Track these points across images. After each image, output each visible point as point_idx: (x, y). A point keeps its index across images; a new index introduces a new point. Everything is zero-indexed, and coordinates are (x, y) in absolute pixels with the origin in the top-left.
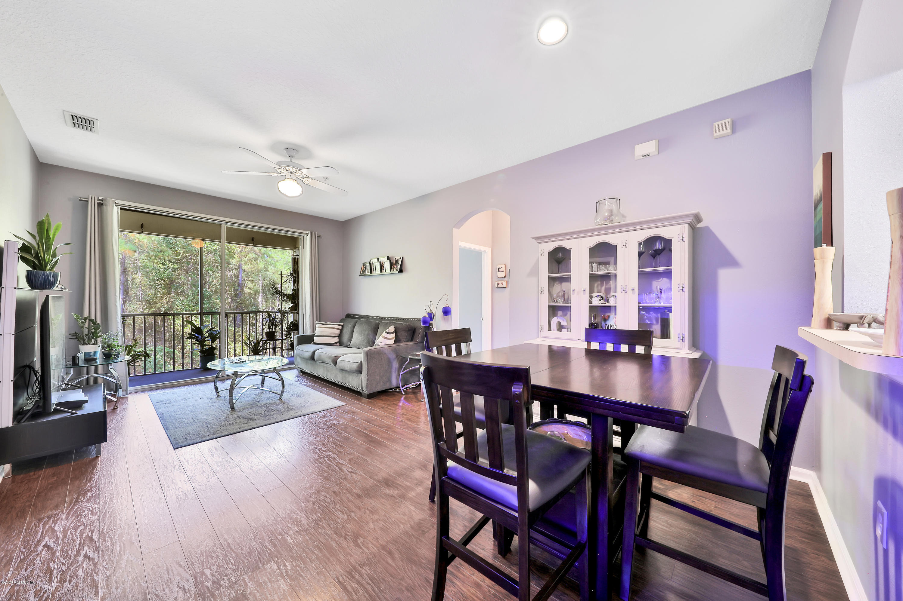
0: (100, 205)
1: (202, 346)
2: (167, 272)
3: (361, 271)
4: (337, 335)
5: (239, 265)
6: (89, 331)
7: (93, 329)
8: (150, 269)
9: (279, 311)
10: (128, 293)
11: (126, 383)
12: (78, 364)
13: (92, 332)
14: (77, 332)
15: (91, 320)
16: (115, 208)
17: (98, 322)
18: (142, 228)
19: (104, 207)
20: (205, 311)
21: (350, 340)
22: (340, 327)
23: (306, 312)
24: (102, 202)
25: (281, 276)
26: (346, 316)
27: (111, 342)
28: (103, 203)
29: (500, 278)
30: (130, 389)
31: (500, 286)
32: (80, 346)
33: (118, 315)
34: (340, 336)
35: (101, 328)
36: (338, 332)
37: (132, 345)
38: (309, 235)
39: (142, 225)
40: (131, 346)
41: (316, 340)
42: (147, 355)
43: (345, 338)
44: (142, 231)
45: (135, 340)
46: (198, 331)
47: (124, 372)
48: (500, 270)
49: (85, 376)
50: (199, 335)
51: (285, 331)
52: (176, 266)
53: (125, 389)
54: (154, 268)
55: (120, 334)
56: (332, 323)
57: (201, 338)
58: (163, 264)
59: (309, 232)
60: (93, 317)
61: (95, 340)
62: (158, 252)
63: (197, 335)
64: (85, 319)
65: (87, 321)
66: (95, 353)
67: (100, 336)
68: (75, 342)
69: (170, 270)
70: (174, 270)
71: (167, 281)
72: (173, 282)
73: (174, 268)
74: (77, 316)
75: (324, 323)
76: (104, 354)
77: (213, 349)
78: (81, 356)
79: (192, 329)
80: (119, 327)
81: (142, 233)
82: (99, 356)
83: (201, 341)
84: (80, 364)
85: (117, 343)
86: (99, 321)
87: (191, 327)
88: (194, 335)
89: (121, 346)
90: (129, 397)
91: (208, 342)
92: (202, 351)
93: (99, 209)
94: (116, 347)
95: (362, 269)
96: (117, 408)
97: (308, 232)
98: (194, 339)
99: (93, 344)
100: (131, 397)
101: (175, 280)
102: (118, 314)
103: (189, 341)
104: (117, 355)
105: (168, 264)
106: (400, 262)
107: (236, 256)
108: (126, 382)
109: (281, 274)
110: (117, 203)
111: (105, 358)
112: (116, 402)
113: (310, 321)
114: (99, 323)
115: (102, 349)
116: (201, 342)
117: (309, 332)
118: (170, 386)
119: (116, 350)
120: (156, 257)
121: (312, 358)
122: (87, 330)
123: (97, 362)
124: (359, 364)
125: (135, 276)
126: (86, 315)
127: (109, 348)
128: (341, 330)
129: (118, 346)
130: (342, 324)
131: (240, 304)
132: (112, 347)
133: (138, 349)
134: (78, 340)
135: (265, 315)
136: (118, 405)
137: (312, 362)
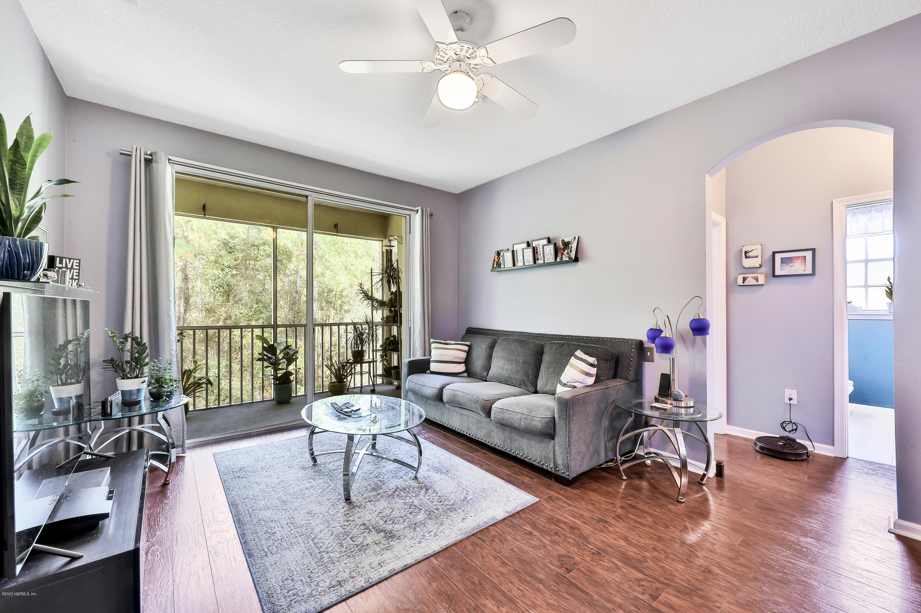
0: (148, 162)
1: (276, 370)
2: (226, 279)
3: (494, 264)
4: (463, 361)
5: (297, 270)
6: (132, 356)
7: (137, 352)
8: (209, 276)
9: (367, 323)
10: (189, 301)
11: (183, 435)
12: (111, 414)
13: (135, 357)
14: (114, 358)
15: (134, 339)
16: (169, 167)
17: (143, 342)
18: (204, 210)
19: (154, 164)
20: (279, 323)
21: (488, 368)
22: (466, 348)
23: (415, 324)
24: (151, 157)
25: (372, 274)
26: (467, 331)
27: (160, 375)
28: (152, 159)
29: (749, 268)
30: (188, 442)
31: (750, 281)
32: (117, 379)
33: (172, 331)
34: (467, 362)
35: (147, 351)
36: (463, 355)
37: (192, 370)
38: (420, 212)
39: (204, 205)
40: (190, 370)
41: (434, 367)
42: (209, 382)
43: (478, 364)
44: (205, 215)
45: (195, 362)
46: (271, 349)
47: (181, 418)
48: (750, 254)
49: (126, 430)
50: (272, 355)
51: (379, 350)
52: (234, 272)
53: (181, 444)
54: (214, 275)
55: (174, 359)
56: (454, 342)
57: (275, 359)
58: (222, 270)
59: (419, 208)
60: (137, 334)
61: (139, 371)
62: (218, 257)
63: (270, 356)
64: (126, 338)
65: (129, 339)
66: (139, 390)
67: (147, 364)
68: (110, 373)
69: (229, 276)
70: (233, 276)
71: (226, 287)
72: (232, 290)
73: (233, 275)
74: (112, 333)
75: (443, 342)
76: (152, 394)
77: (288, 374)
78: (116, 398)
79: (264, 348)
80: (172, 348)
81: (204, 218)
82: (144, 397)
83: (275, 363)
84: (113, 414)
85: (170, 376)
86: (145, 340)
87: (263, 344)
88: (265, 355)
89: (175, 381)
90: (186, 458)
91: (283, 364)
92: (276, 378)
93: (148, 168)
94: (168, 383)
95: (496, 260)
96: (169, 484)
97: (417, 208)
98: (265, 360)
99: (137, 377)
100: (189, 456)
101: (234, 287)
102: (172, 328)
103: (260, 363)
104: (170, 395)
105: (227, 270)
106: (574, 246)
107: (294, 259)
108: (183, 432)
109: (372, 273)
110: (171, 160)
111: (152, 399)
112: (167, 474)
113: (420, 338)
114: (145, 343)
115: (148, 386)
116: (275, 365)
117: (418, 356)
118: (241, 436)
119: (168, 387)
120: (216, 262)
121: (439, 397)
122: (129, 354)
123: (140, 408)
124: (548, 422)
125: (195, 284)
126: (128, 330)
127: (158, 383)
128: (469, 353)
129: (171, 380)
130: (468, 343)
131: (297, 312)
132: (162, 383)
133: (198, 375)
134: (116, 371)
135: (350, 328)
136: (171, 478)
137: (441, 405)
